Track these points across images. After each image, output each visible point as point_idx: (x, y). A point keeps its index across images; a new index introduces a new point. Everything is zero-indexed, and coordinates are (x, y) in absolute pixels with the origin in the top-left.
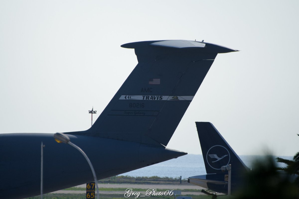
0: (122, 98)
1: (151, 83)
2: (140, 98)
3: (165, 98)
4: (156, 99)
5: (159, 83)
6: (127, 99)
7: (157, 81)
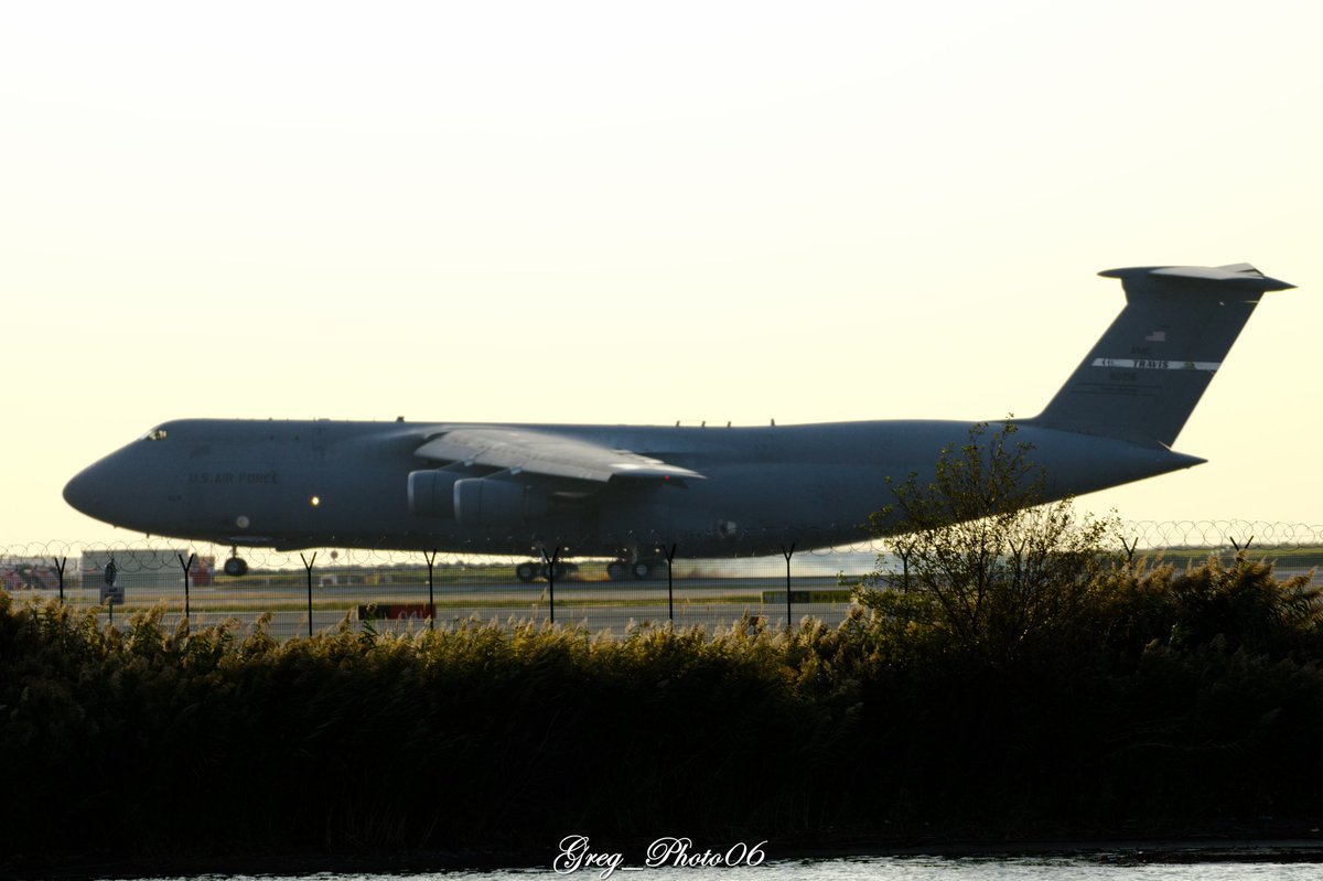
0: (1098, 362)
1: (1149, 338)
2: (1128, 363)
3: (1174, 365)
4: (1157, 367)
5: (1163, 339)
6: (1107, 365)
7: (1159, 336)
